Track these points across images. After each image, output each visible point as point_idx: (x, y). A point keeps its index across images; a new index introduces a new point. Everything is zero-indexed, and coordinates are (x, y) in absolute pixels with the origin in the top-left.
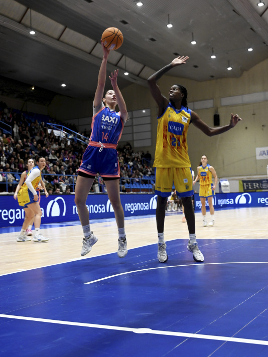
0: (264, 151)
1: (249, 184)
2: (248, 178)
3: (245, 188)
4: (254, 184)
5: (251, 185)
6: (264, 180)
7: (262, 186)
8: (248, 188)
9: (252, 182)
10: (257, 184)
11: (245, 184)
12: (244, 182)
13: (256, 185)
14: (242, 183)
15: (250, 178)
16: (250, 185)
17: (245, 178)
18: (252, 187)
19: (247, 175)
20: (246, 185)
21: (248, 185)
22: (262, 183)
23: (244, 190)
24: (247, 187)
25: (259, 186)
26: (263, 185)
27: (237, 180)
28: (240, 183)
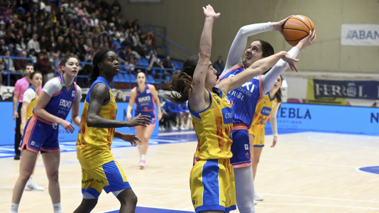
0: (355, 32)
1: (325, 86)
2: (323, 76)
3: (318, 93)
4: (333, 87)
5: (328, 88)
6: (351, 82)
7: (346, 92)
8: (322, 93)
9: (330, 83)
10: (339, 88)
11: (317, 86)
12: (316, 81)
13: (336, 89)
14: (312, 83)
15: (327, 76)
16: (325, 89)
17: (319, 75)
18: (328, 92)
19: (323, 71)
20: (320, 87)
21: (323, 87)
22: (347, 87)
23: (316, 96)
24: (320, 91)
25: (341, 91)
26: (348, 90)
27: (304, 77)
28: (309, 83)
